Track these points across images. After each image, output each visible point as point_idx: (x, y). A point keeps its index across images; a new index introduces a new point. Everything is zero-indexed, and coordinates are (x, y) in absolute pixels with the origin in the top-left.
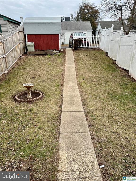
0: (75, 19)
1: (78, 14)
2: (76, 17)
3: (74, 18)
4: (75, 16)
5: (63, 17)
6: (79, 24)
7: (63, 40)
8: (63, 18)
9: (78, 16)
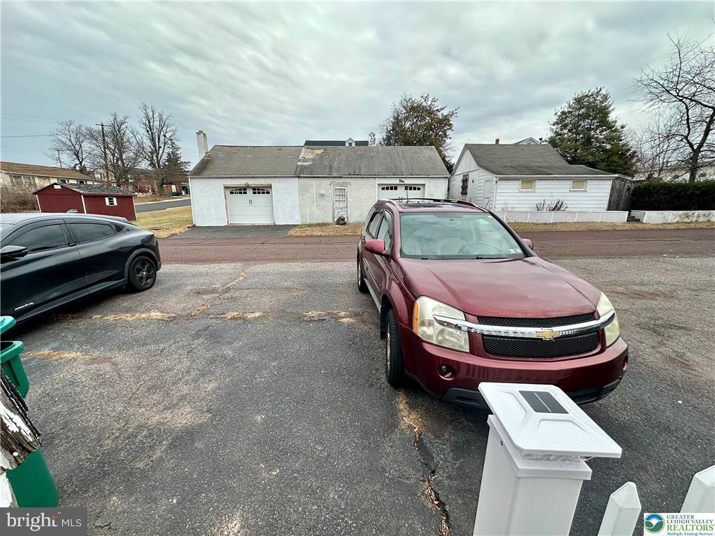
0: (380, 143)
1: (389, 132)
2: (383, 139)
3: (377, 142)
4: (380, 136)
5: (350, 139)
6: (398, 154)
7: (341, 208)
8: (350, 141)
9: (388, 138)
